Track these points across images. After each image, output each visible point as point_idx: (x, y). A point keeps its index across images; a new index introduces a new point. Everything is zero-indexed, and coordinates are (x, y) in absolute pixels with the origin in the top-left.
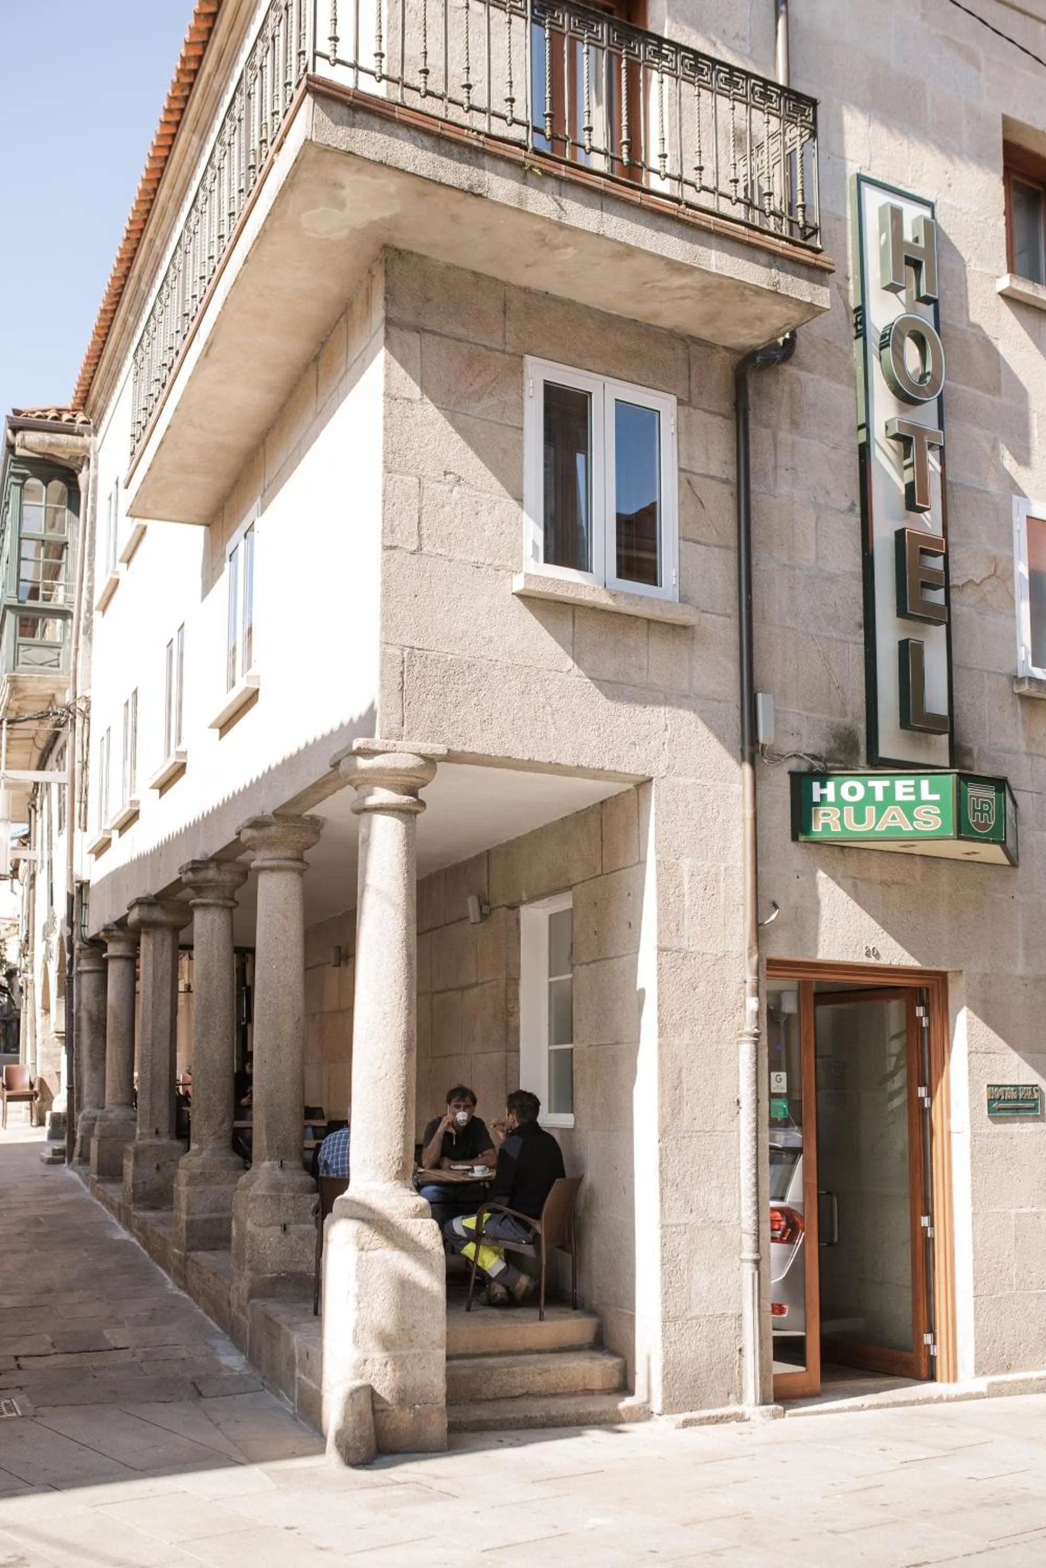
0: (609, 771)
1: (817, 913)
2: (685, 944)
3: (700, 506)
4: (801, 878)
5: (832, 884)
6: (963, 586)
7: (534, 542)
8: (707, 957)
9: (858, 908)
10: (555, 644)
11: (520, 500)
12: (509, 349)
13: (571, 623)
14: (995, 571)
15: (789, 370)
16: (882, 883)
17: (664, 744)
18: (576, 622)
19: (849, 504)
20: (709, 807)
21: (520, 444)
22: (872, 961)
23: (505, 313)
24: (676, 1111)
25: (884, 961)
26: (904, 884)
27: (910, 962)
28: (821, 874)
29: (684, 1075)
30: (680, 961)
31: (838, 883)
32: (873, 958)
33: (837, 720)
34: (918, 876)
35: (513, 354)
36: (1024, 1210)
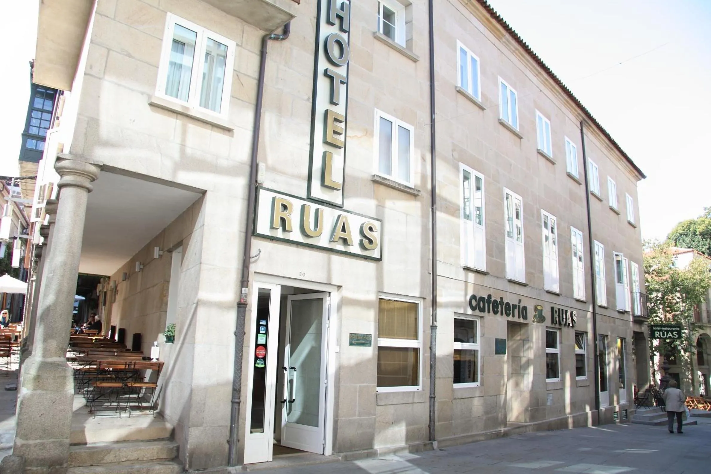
1: (279, 255)
2: (216, 262)
3: (241, 85)
6: (353, 137)
8: (226, 269)
9: (298, 256)
11: (157, 67)
12: (161, 8)
13: (175, 121)
14: (366, 134)
18: (178, 121)
19: (307, 97)
20: (233, 206)
21: (160, 46)
25: (308, 278)
30: (212, 270)
32: (303, 277)
35: (163, 11)
36: (363, 384)
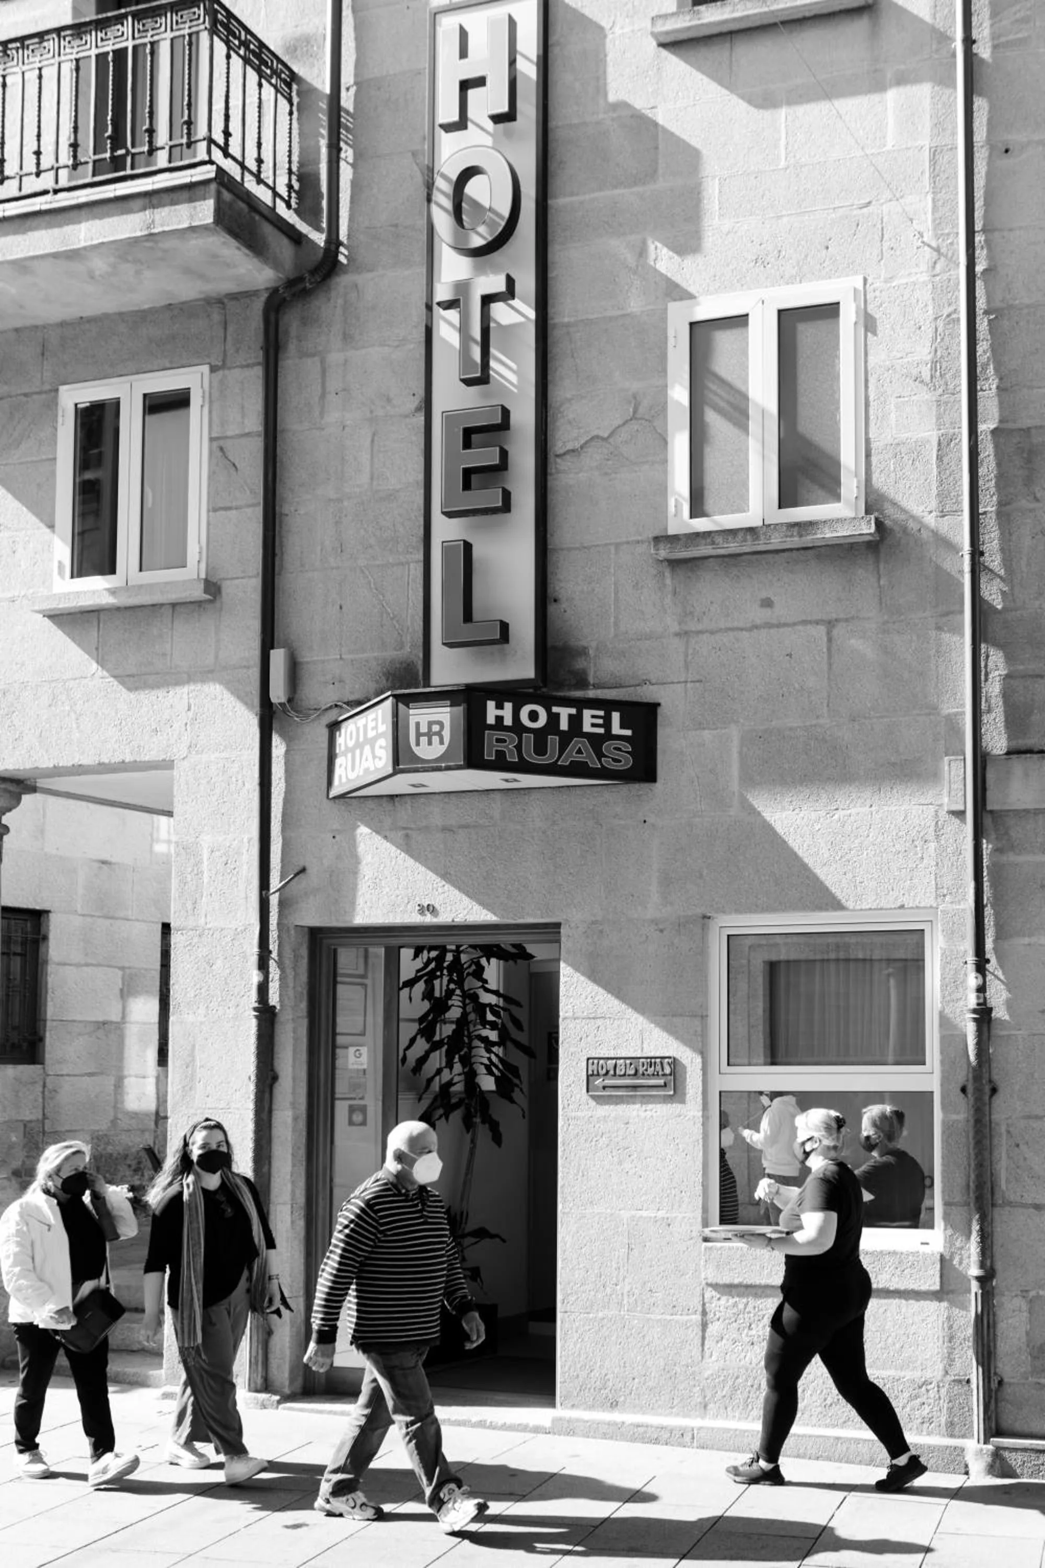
0: (129, 763)
1: (355, 872)
2: (202, 921)
3: (232, 470)
4: (338, 837)
5: (378, 839)
6: (582, 447)
7: (60, 562)
8: (225, 932)
9: (410, 862)
10: (80, 652)
11: (51, 526)
12: (45, 387)
13: (96, 629)
14: (635, 412)
15: (342, 281)
16: (446, 829)
17: (186, 724)
18: (101, 625)
20: (234, 779)
21: (53, 474)
22: (428, 919)
23: (43, 354)
24: (187, 1088)
25: (444, 918)
26: (475, 827)
27: (479, 915)
28: (363, 830)
29: (197, 1052)
30: (196, 940)
31: (386, 837)
32: (429, 915)
33: (390, 654)
34: (497, 814)
35: (49, 391)
36: (644, 1213)
